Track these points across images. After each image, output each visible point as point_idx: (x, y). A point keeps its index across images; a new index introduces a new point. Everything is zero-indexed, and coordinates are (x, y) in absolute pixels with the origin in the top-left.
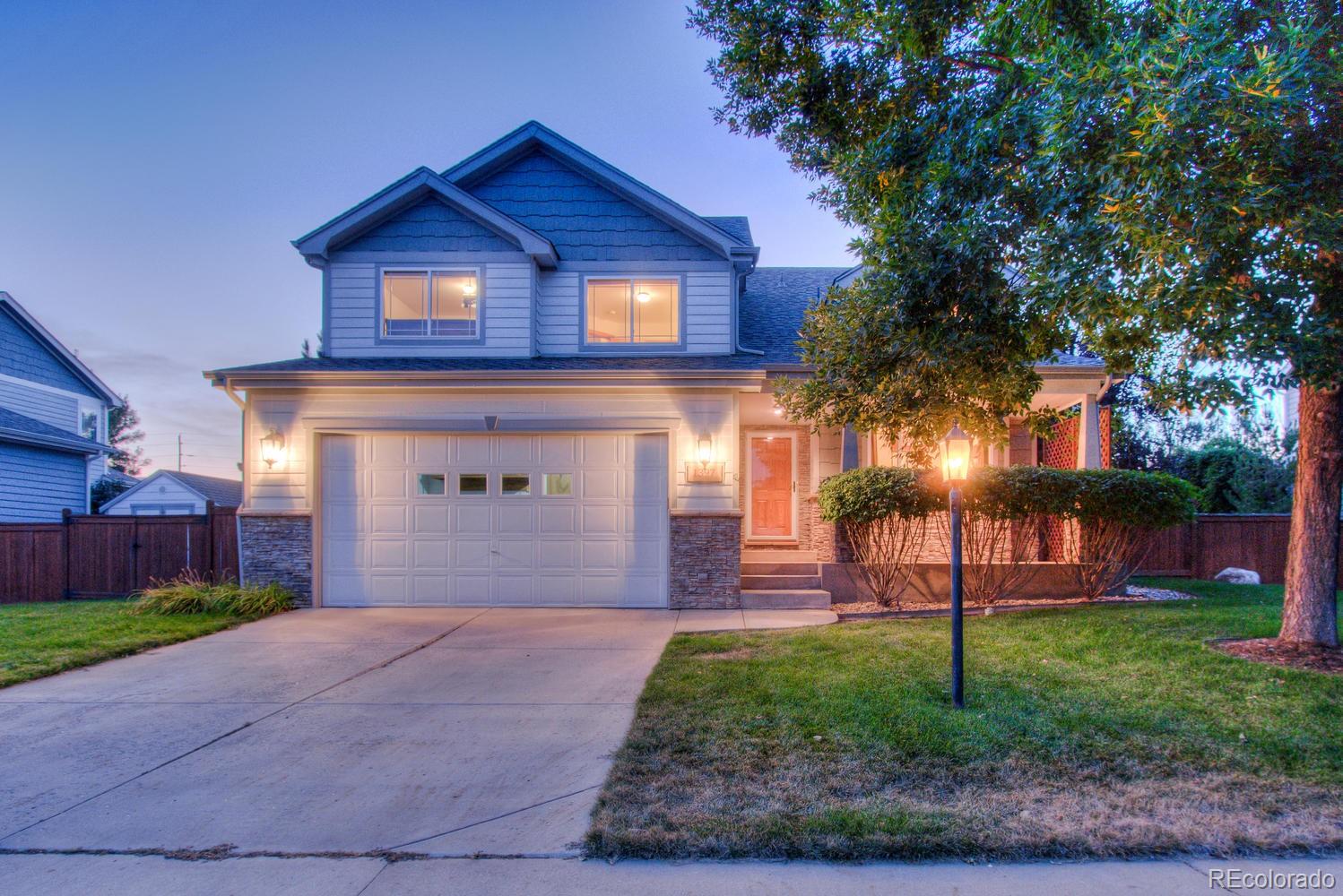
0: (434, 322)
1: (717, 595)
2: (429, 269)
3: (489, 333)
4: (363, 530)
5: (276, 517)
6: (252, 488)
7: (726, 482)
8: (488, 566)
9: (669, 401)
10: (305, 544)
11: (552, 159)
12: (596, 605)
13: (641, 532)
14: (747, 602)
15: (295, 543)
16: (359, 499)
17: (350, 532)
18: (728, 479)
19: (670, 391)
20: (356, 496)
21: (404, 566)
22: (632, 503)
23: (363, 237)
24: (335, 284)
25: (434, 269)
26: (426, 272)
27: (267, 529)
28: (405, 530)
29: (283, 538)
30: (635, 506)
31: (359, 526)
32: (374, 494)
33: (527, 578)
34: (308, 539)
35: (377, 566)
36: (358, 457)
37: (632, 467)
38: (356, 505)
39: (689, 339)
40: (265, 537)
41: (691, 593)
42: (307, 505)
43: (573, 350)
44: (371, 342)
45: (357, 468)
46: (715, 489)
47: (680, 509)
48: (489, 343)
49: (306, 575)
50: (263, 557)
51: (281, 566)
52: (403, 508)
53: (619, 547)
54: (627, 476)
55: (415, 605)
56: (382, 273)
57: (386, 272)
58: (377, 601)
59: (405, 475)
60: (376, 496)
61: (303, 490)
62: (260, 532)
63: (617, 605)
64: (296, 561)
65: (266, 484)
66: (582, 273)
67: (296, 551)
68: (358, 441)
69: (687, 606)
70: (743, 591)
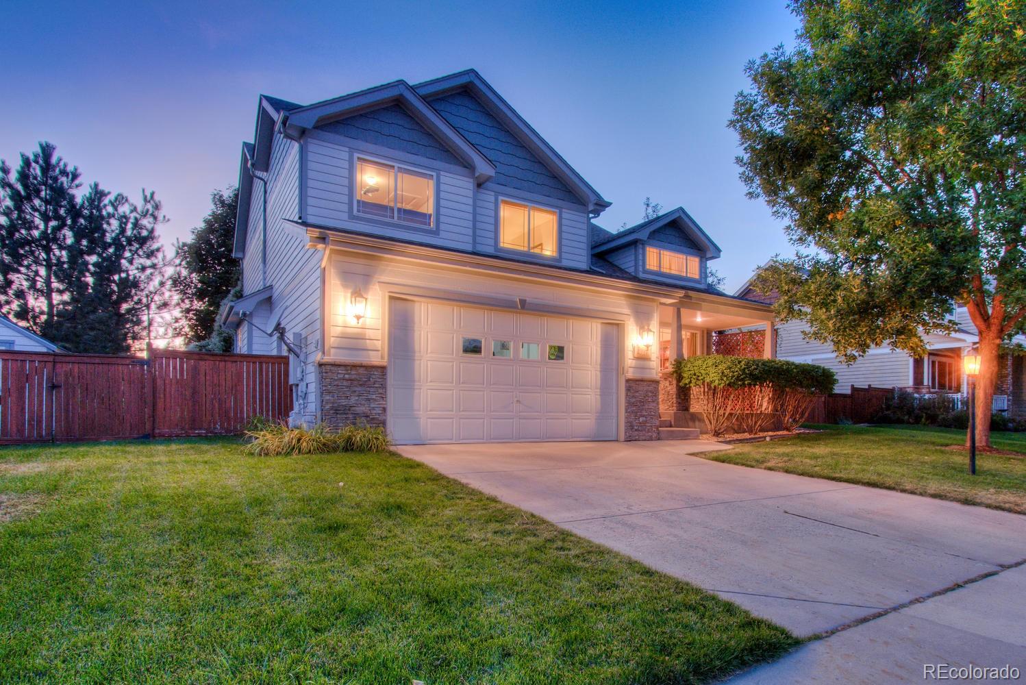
0: (399, 210)
1: (649, 431)
2: (396, 165)
3: (442, 227)
4: (419, 381)
5: (354, 366)
6: (332, 339)
7: (652, 359)
8: (513, 412)
9: (624, 302)
10: (380, 391)
11: (476, 101)
12: (578, 439)
13: (605, 389)
14: (662, 435)
15: (372, 390)
16: (417, 354)
17: (409, 381)
18: (654, 357)
19: (624, 295)
20: (414, 352)
21: (452, 411)
22: (599, 369)
23: (338, 122)
24: (311, 157)
25: (400, 166)
26: (393, 167)
27: (347, 376)
28: (452, 383)
29: (361, 385)
30: (601, 371)
31: (417, 378)
32: (429, 351)
33: (539, 420)
34: (384, 386)
35: (431, 411)
36: (416, 319)
37: (599, 345)
38: (414, 360)
39: (564, 255)
40: (345, 383)
41: (636, 430)
42: (382, 357)
43: (491, 250)
44: (345, 216)
45: (416, 329)
46: (647, 363)
47: (630, 374)
48: (442, 234)
49: (381, 418)
50: (344, 402)
51: (360, 409)
52: (451, 364)
53: (590, 398)
54: (596, 350)
55: (461, 441)
56: (355, 159)
57: (359, 158)
58: (430, 440)
59: (453, 337)
60: (431, 352)
61: (378, 344)
62: (340, 379)
63: (589, 439)
64: (372, 406)
65: (344, 336)
66: (497, 194)
67: (374, 397)
68: (417, 306)
69: (634, 438)
70: (660, 429)
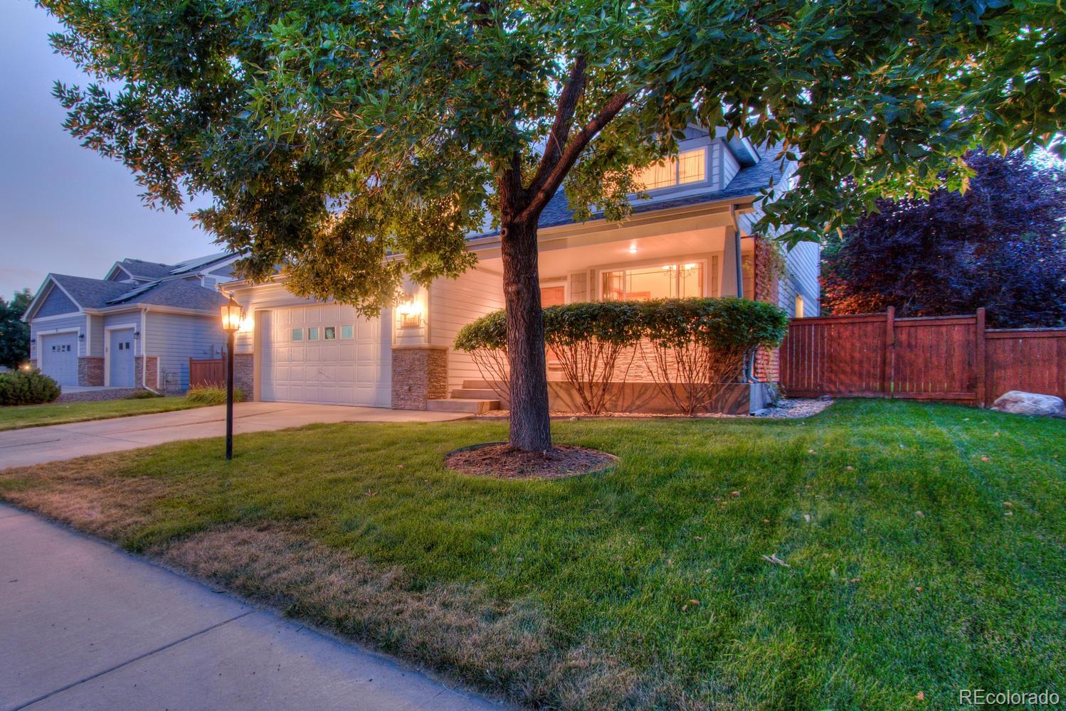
1: (414, 401)
4: (273, 361)
5: (242, 355)
7: (421, 328)
10: (251, 369)
13: (384, 360)
14: (431, 406)
15: (248, 368)
18: (422, 325)
20: (271, 343)
22: (380, 342)
27: (240, 361)
29: (244, 365)
34: (252, 366)
36: (272, 322)
38: (271, 348)
40: (239, 365)
41: (401, 399)
45: (272, 328)
46: (417, 331)
47: (397, 345)
49: (252, 385)
50: (239, 375)
51: (244, 380)
53: (375, 369)
54: (377, 325)
55: (291, 401)
58: (277, 399)
59: (288, 330)
60: (278, 342)
61: (251, 341)
63: (371, 405)
64: (248, 377)
67: (249, 372)
68: (272, 314)
69: (399, 407)
